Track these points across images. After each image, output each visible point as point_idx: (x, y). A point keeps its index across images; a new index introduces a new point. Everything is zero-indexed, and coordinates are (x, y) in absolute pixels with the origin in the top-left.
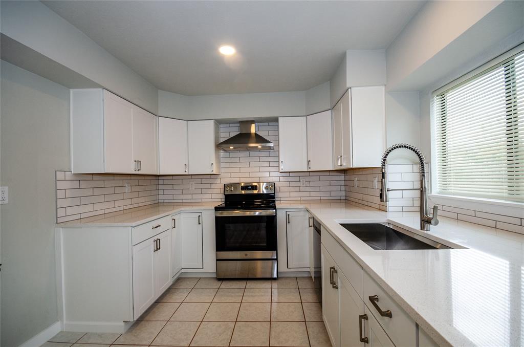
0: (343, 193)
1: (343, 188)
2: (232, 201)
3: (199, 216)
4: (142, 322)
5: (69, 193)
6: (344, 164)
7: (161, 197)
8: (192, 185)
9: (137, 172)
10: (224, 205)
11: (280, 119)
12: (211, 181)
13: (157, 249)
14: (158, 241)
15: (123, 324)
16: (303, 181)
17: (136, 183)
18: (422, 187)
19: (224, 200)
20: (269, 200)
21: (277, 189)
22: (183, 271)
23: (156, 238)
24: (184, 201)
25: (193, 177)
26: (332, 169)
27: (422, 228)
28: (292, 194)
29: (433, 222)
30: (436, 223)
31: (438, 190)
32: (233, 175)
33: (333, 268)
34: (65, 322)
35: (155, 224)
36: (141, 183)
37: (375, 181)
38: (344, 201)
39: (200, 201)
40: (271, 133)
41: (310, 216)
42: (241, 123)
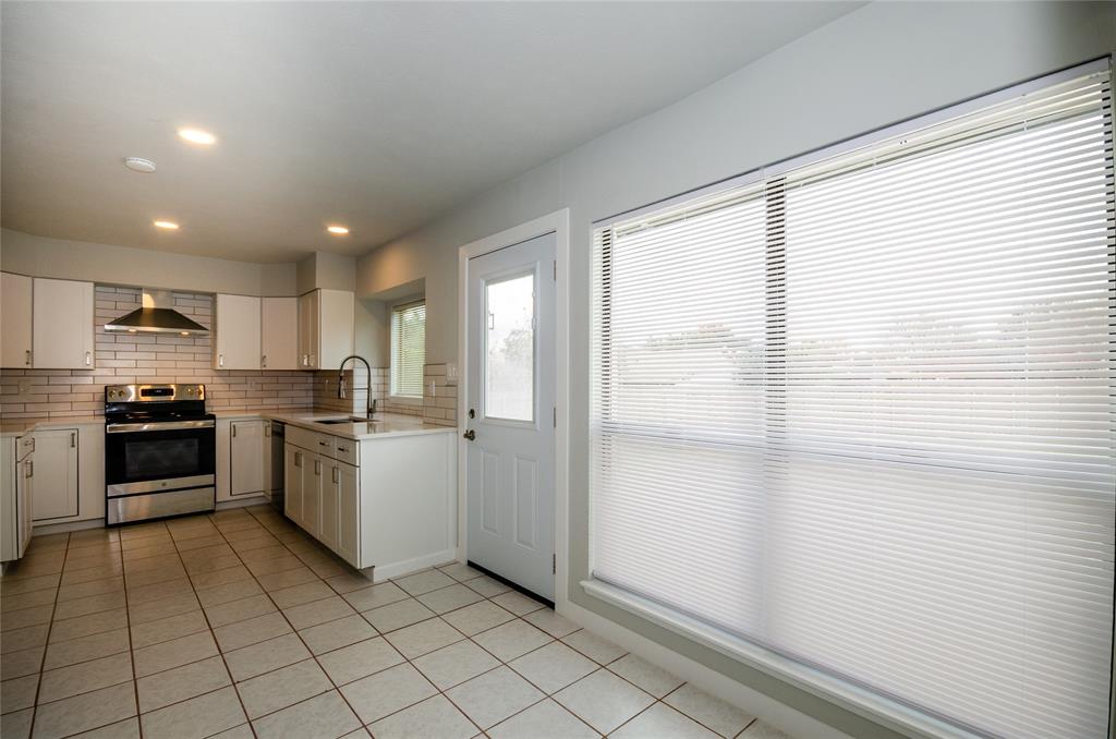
0: (311, 400)
1: (311, 393)
3: (73, 434)
11: (220, 295)
13: (30, 476)
14: (30, 463)
16: (251, 384)
20: (195, 409)
21: (209, 395)
22: (36, 524)
23: (26, 460)
26: (296, 369)
32: (120, 372)
38: (312, 408)
40: (198, 311)
41: (267, 424)
42: (138, 290)
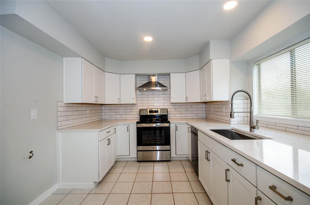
0: (204, 115)
1: (204, 112)
2: (144, 118)
3: (128, 127)
4: (102, 183)
5: (63, 114)
6: (207, 99)
7: (103, 117)
8: (121, 110)
9: (96, 103)
10: (139, 121)
11: (171, 74)
12: (132, 108)
13: (109, 144)
14: (109, 139)
15: (93, 183)
16: (183, 108)
17: (91, 108)
18: (251, 111)
19: (139, 118)
20: (164, 118)
21: (169, 113)
22: (118, 157)
23: (108, 138)
24: (117, 119)
25: (122, 105)
26: (199, 102)
27: (251, 131)
28: (177, 115)
29: (256, 128)
30: (258, 128)
31: (257, 113)
32: (144, 105)
33: (207, 151)
34: (61, 183)
35: (107, 130)
36: (94, 108)
37: (224, 108)
38: (205, 119)
39: (126, 119)
40: (165, 82)
41: (189, 126)
42: (149, 76)
